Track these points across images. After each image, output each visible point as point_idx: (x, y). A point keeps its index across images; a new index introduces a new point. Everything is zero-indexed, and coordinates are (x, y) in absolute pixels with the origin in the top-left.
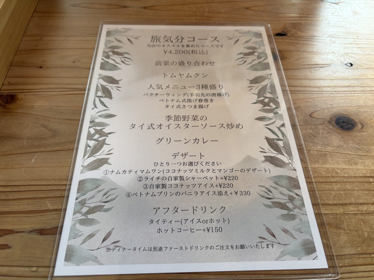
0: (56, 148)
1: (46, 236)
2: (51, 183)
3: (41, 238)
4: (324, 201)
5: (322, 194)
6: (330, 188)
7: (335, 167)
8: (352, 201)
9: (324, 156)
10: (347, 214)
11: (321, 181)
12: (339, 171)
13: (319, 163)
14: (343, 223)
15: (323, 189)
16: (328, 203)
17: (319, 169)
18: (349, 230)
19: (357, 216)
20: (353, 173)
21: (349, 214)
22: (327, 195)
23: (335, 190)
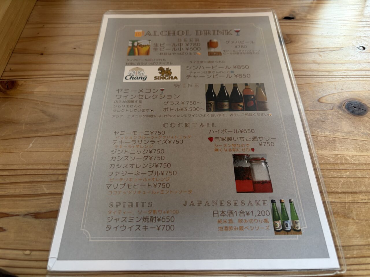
0: (53, 133)
1: (41, 219)
2: (48, 167)
3: (36, 221)
4: (332, 189)
5: (330, 182)
6: (338, 176)
7: (344, 153)
8: (362, 189)
9: (333, 142)
10: (357, 202)
11: (329, 168)
12: (348, 158)
13: (326, 150)
14: (352, 211)
15: (331, 177)
16: (335, 191)
17: (327, 156)
18: (358, 220)
19: (367, 205)
20: (364, 160)
21: (358, 202)
22: (336, 182)
23: (344, 177)
